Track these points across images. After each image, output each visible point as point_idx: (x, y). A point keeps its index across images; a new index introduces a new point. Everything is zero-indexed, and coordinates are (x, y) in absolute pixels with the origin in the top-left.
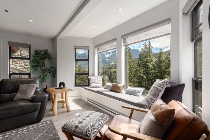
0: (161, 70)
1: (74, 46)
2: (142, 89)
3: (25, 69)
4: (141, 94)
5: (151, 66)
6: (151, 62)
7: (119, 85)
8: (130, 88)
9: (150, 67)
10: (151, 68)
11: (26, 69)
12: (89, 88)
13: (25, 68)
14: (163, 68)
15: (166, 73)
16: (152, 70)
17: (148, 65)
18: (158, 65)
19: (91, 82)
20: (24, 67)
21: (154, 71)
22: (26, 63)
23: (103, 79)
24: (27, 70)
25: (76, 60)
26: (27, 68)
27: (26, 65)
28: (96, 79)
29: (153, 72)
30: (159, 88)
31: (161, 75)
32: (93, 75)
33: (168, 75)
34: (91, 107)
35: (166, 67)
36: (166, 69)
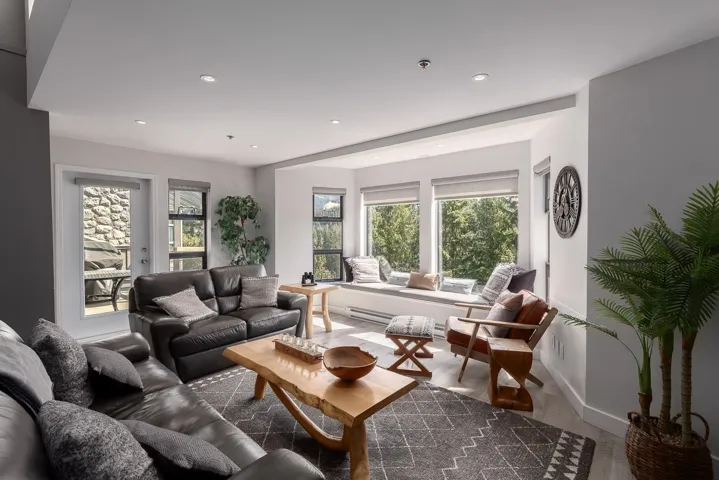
0: (490, 231)
1: (313, 188)
2: (471, 282)
3: (98, 236)
4: (470, 290)
5: (463, 219)
6: (461, 207)
7: (427, 275)
8: (450, 281)
9: (459, 223)
10: (462, 226)
11: (102, 236)
12: (354, 283)
13: (97, 232)
14: (497, 224)
15: (504, 239)
16: (465, 233)
17: (455, 218)
18: (482, 217)
19: (355, 271)
20: (94, 229)
21: (471, 235)
22: (101, 215)
23: (380, 265)
24: (106, 237)
25: (315, 219)
26: (104, 233)
27: (101, 223)
28: (368, 266)
29: (468, 238)
30: (503, 277)
31: (491, 247)
32: (356, 255)
33: (509, 246)
34: (363, 324)
35: (505, 222)
36: (504, 229)
